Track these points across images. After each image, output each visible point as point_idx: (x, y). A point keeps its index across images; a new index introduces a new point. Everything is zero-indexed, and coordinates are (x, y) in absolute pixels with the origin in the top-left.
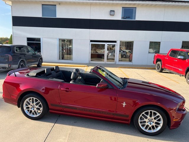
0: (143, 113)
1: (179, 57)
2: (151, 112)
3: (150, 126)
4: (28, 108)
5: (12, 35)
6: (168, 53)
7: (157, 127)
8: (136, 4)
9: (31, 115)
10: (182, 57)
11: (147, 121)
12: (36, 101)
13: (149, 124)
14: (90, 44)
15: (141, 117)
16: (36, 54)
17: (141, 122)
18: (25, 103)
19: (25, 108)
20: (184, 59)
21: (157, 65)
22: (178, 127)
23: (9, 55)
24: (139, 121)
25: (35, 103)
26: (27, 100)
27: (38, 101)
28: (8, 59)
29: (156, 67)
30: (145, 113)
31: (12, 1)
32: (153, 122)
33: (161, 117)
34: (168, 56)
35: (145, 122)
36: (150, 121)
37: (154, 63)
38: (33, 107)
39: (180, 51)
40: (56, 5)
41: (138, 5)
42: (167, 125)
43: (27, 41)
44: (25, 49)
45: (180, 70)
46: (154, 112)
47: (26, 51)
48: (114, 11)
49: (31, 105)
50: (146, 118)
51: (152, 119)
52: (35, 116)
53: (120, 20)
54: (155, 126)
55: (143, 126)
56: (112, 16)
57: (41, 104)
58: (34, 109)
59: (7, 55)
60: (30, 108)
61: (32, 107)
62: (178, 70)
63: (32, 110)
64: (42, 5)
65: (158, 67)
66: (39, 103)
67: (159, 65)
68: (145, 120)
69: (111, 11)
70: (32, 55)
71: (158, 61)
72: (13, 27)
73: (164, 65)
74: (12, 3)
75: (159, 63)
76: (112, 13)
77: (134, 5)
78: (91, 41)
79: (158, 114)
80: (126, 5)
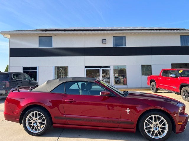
0: (148, 118)
1: (171, 76)
2: (155, 117)
3: (156, 131)
4: (31, 123)
5: (8, 66)
6: (160, 74)
7: (163, 132)
8: (125, 33)
9: (33, 131)
10: (174, 76)
11: (152, 127)
12: (39, 114)
13: (155, 130)
14: (85, 70)
15: (146, 123)
16: (32, 81)
17: (146, 129)
18: (28, 118)
19: (27, 124)
20: (176, 77)
21: (151, 86)
22: (183, 131)
23: (6, 81)
24: (145, 127)
25: (38, 118)
26: (30, 114)
27: (41, 115)
28: (5, 85)
29: (151, 88)
30: (150, 118)
31: (10, 35)
32: (159, 127)
33: (165, 121)
34: (160, 76)
35: (150, 128)
36: (156, 126)
37: (148, 84)
38: (36, 122)
39: (171, 70)
40: (52, 37)
41: (127, 34)
42: (172, 130)
43: (23, 70)
44: (22, 77)
45: (174, 87)
46: (158, 117)
47: (23, 78)
48: (106, 40)
49: (34, 120)
50: (151, 123)
51: (157, 124)
52: (38, 132)
53: (112, 47)
54: (161, 131)
55: (149, 132)
56: (104, 44)
57: (44, 118)
58: (36, 125)
59: (4, 81)
60: (33, 123)
61: (34, 122)
62: (172, 88)
63: (35, 125)
64: (39, 37)
65: (153, 87)
66: (42, 117)
67: (153, 85)
68: (151, 125)
69: (103, 40)
70: (28, 82)
71: (151, 82)
72: (9, 58)
73: (158, 84)
74: (10, 36)
75: (153, 83)
76: (104, 42)
77: (123, 34)
78: (86, 67)
79: (162, 118)
80: (116, 34)
